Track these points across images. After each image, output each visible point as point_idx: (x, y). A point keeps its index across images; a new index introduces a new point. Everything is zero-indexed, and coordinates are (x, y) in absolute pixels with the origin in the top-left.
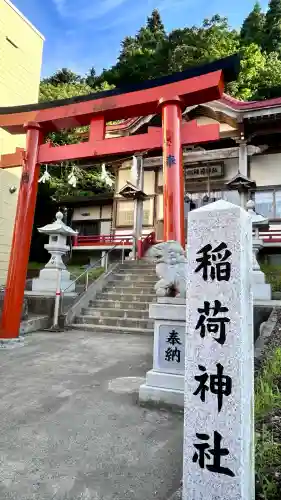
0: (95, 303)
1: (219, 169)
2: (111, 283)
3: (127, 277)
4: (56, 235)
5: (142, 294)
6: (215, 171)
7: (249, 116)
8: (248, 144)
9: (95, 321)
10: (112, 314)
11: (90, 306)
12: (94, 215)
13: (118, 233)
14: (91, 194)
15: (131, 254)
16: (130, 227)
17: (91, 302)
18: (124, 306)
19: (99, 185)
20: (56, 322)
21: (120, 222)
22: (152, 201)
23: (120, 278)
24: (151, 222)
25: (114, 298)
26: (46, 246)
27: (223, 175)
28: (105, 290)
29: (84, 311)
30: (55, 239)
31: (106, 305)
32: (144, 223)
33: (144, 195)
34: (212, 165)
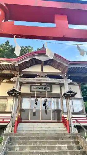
1: (49, 88)
6: (48, 89)
7: (73, 66)
27: (51, 91)
34: (48, 86)
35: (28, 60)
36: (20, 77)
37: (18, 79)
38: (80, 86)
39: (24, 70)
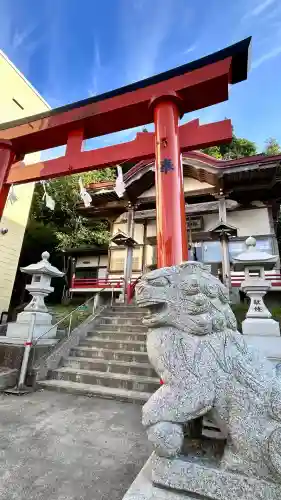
0: (77, 350)
1: (199, 222)
2: (97, 327)
3: (115, 321)
4: (39, 274)
5: (128, 341)
6: (195, 224)
7: (229, 172)
8: (226, 198)
9: (72, 377)
10: (93, 367)
11: (70, 355)
12: (93, 263)
13: (110, 277)
14: (93, 247)
15: (121, 296)
16: (121, 272)
17: (72, 350)
18: (108, 356)
19: (100, 241)
20: (22, 381)
21: (113, 268)
22: (141, 249)
23: (107, 322)
24: (140, 268)
25: (99, 345)
26: (28, 287)
27: (202, 228)
28: (90, 334)
29: (61, 363)
30: (38, 279)
31: (89, 354)
32: (134, 268)
33: (134, 242)
34: (193, 219)
35: (138, 177)
36: (135, 210)
37: (130, 216)
38: (269, 209)
39: (142, 196)
